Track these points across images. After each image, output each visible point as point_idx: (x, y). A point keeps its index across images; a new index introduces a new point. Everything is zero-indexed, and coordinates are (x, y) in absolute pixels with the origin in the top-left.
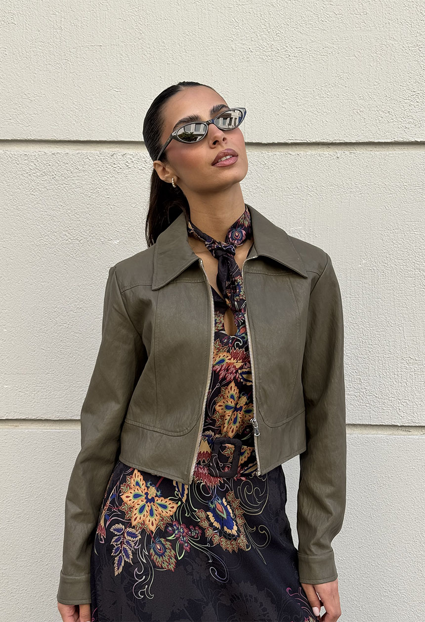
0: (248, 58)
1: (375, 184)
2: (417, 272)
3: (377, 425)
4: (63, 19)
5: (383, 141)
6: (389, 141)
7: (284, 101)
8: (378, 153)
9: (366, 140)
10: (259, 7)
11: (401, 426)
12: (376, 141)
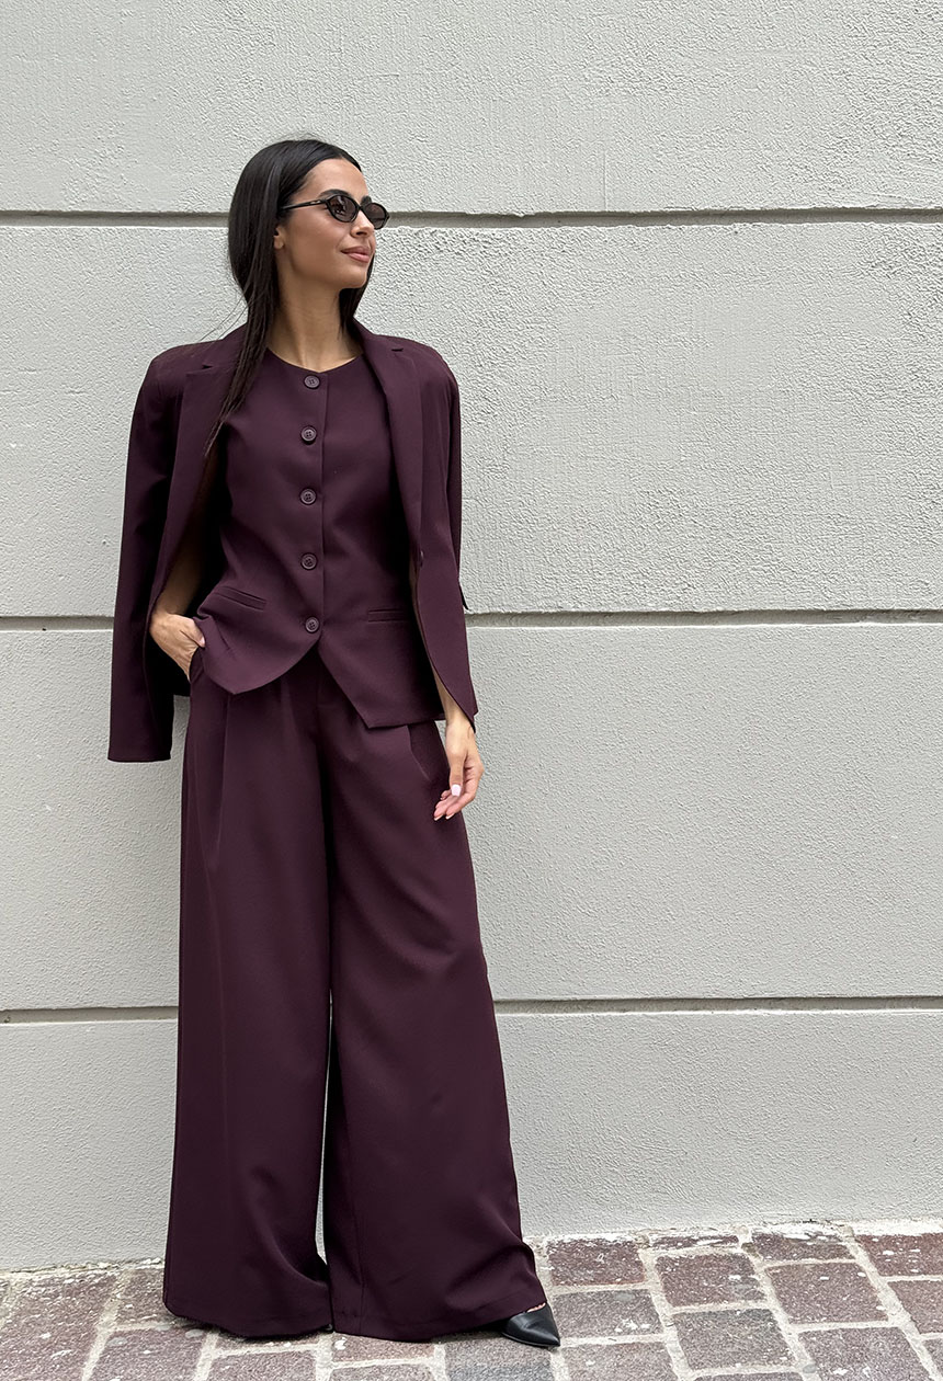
0: (607, 91)
1: (788, 269)
2: (848, 393)
3: (793, 611)
4: (342, 38)
5: (799, 208)
6: (806, 207)
7: (661, 153)
8: (791, 225)
9: (776, 207)
10: (621, 18)
11: (828, 612)
12: (790, 208)
